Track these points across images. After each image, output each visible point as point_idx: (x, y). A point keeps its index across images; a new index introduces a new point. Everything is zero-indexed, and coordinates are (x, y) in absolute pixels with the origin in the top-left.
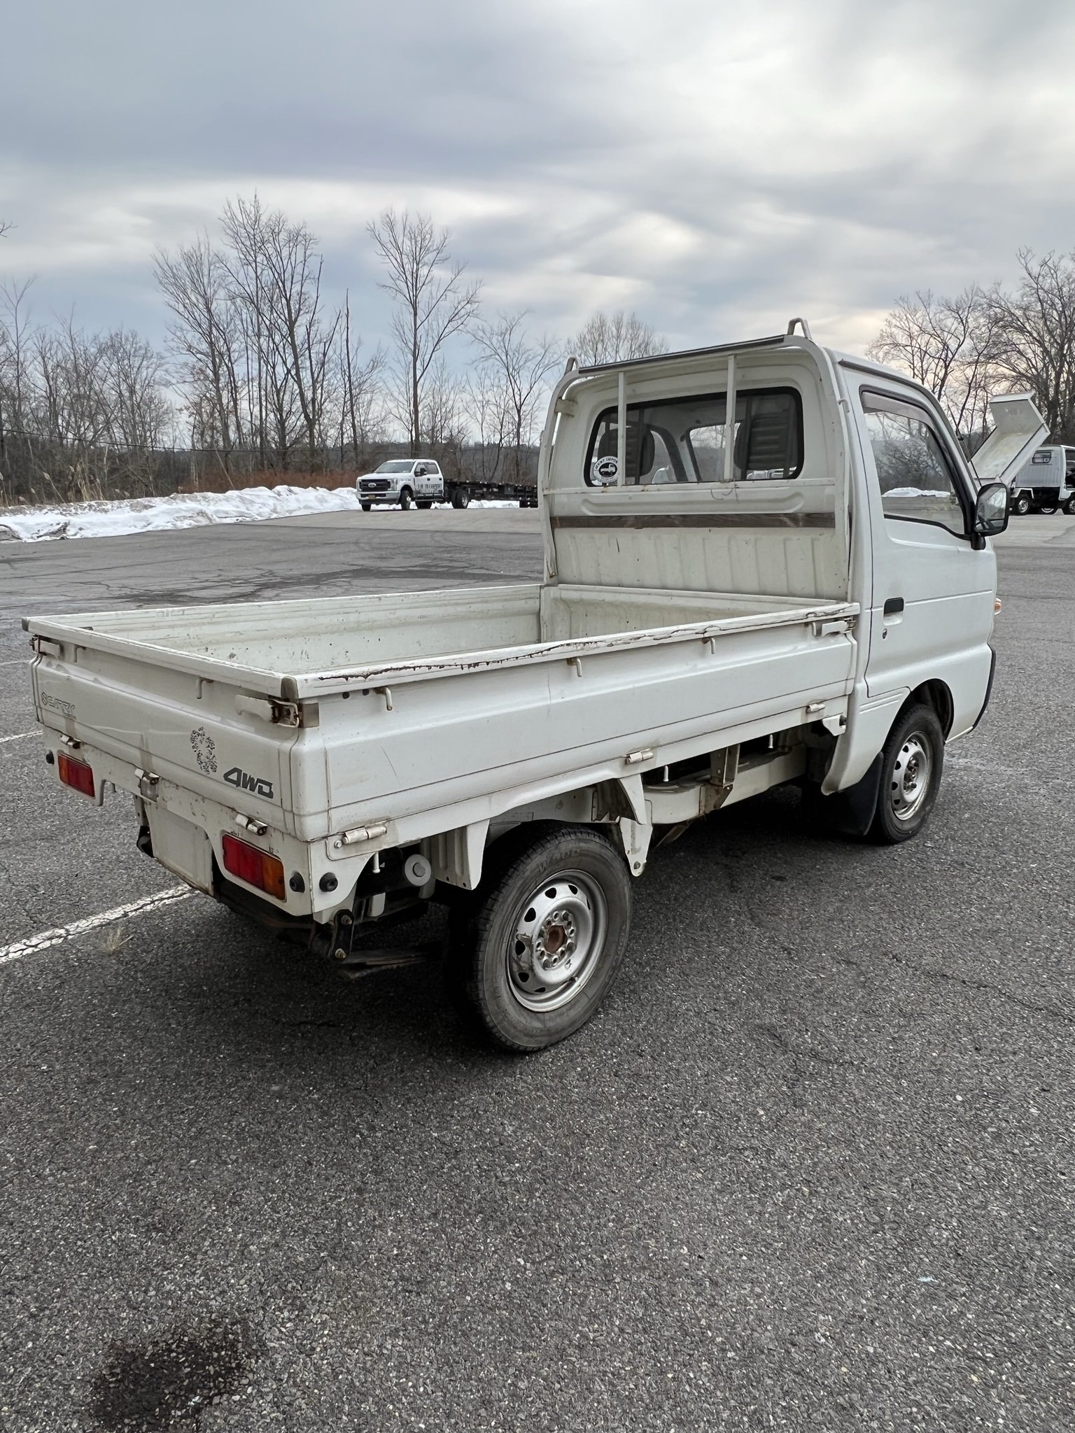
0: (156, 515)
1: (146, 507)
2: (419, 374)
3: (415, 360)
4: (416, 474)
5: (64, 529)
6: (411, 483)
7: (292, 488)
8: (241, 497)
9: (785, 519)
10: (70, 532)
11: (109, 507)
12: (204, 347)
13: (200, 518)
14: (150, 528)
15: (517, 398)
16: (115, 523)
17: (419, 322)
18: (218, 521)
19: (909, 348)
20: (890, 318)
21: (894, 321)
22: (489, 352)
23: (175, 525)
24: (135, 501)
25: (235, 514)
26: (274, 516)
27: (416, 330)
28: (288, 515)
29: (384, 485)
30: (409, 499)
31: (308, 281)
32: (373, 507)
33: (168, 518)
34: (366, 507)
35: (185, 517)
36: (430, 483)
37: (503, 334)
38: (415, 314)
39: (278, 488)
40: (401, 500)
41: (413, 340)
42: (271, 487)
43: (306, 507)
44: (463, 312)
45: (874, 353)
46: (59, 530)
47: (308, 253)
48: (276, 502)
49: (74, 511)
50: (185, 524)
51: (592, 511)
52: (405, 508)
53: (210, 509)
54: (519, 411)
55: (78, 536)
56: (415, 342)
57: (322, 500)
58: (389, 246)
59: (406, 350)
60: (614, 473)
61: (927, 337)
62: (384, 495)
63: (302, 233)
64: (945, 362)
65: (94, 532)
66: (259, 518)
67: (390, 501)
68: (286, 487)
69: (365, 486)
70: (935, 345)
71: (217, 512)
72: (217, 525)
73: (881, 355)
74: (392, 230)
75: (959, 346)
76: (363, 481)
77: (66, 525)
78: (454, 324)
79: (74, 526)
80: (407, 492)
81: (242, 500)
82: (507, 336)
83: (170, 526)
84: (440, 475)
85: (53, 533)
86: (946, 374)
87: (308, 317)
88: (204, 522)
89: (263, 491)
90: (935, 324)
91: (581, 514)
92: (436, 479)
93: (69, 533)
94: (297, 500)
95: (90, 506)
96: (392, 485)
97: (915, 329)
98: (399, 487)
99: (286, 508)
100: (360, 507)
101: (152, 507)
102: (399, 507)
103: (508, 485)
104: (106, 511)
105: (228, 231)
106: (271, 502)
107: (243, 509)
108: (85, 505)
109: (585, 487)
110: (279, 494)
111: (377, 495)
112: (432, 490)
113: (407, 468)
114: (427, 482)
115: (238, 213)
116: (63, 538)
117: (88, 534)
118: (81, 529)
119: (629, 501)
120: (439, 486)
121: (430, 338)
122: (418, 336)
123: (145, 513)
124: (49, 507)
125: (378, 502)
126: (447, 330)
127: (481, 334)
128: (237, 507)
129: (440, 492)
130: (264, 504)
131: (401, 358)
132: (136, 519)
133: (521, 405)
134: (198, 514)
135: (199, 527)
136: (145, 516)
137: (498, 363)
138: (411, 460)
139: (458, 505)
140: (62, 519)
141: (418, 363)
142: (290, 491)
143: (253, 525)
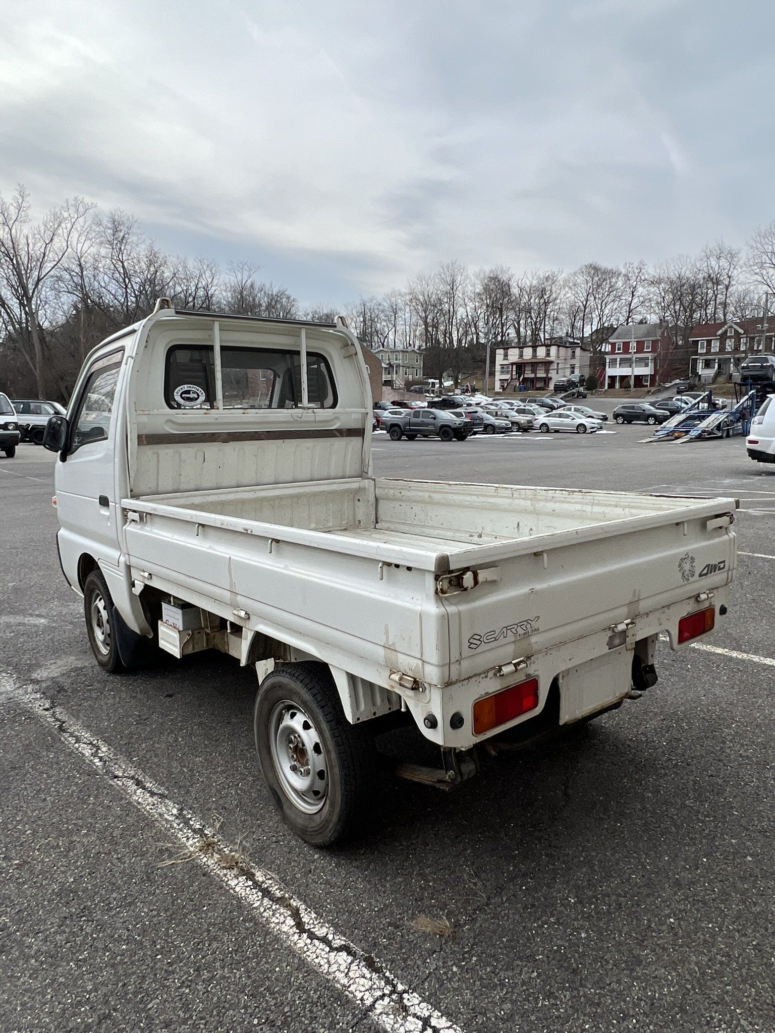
9: (336, 432)
51: (177, 430)
60: (196, 399)
91: (167, 433)
109: (168, 410)
119: (215, 421)
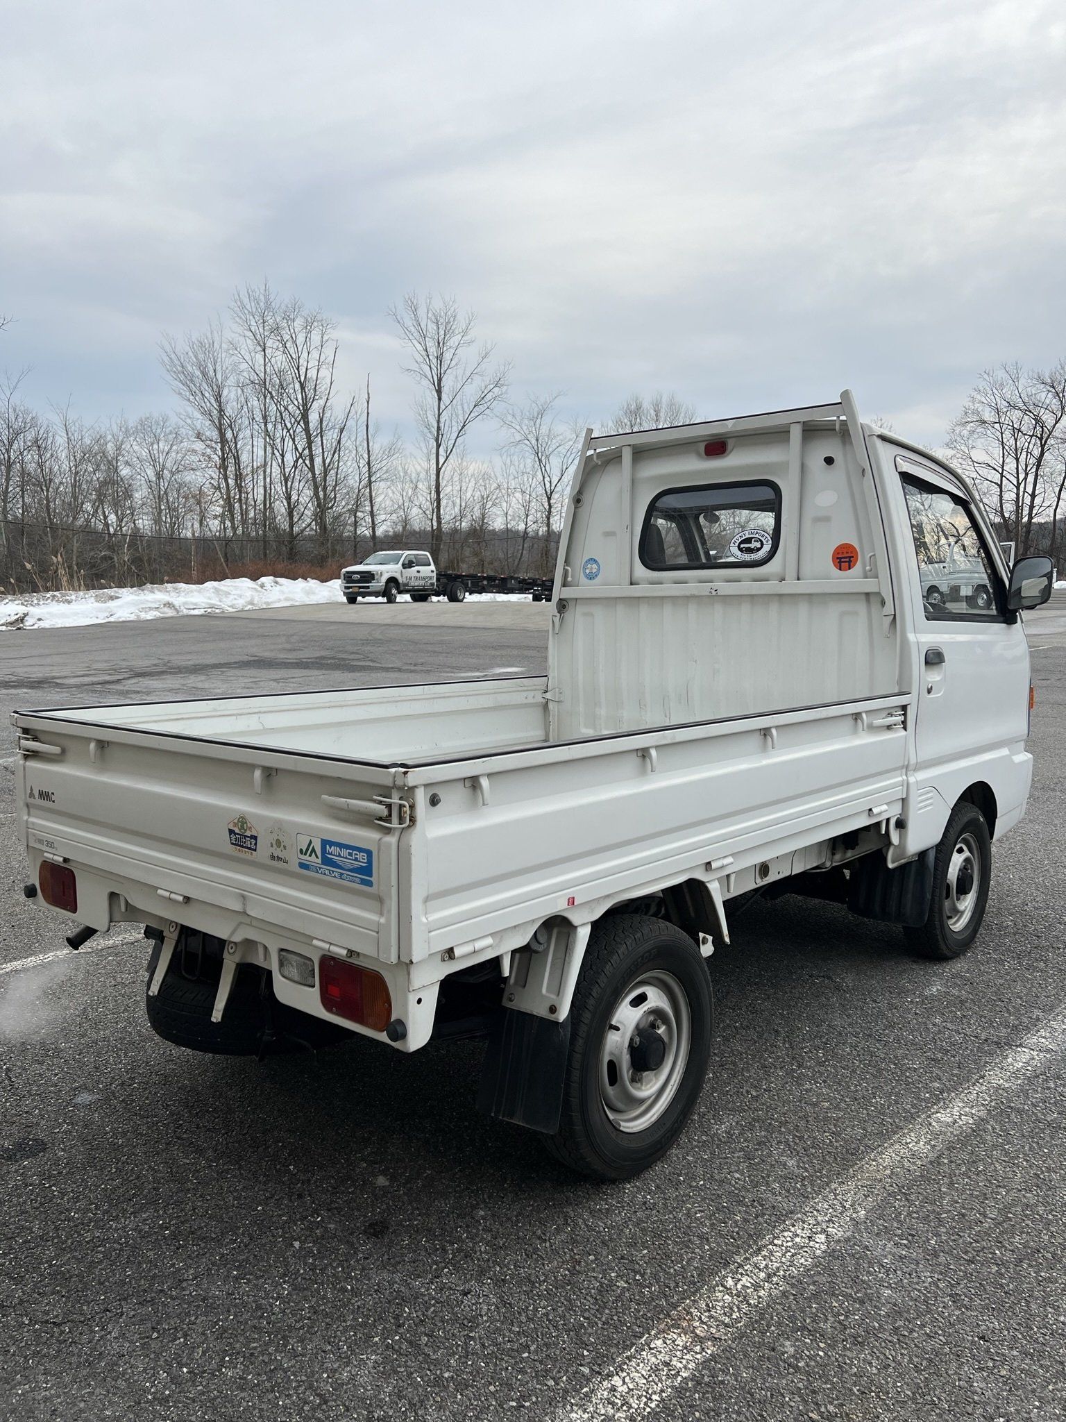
0: (120, 607)
1: (112, 598)
2: (442, 460)
3: (438, 446)
4: (404, 566)
5: (22, 620)
6: (398, 576)
7: (278, 579)
8: (216, 588)
10: (29, 622)
11: (73, 597)
12: (215, 434)
13: (166, 610)
14: (112, 619)
15: (548, 485)
16: (76, 614)
17: (442, 407)
18: (185, 612)
19: (997, 426)
20: (974, 394)
21: (978, 397)
22: (518, 437)
23: (138, 616)
24: (101, 591)
25: (204, 605)
26: (249, 607)
27: (439, 415)
28: (265, 607)
29: (368, 577)
30: (394, 591)
31: (324, 366)
32: (359, 599)
33: (133, 609)
34: (352, 600)
35: (150, 609)
36: (421, 575)
37: (534, 419)
38: (440, 399)
39: (263, 579)
40: (386, 593)
41: (435, 425)
42: (254, 578)
43: (287, 599)
44: (489, 396)
45: (957, 432)
46: (17, 620)
47: (325, 338)
48: (255, 594)
49: (36, 602)
50: (150, 616)
52: (391, 600)
53: (178, 600)
54: (549, 499)
55: (36, 627)
56: (439, 428)
57: (309, 592)
58: (413, 329)
59: (429, 435)
61: (1018, 414)
62: (368, 587)
63: (319, 317)
64: (1041, 439)
65: (52, 623)
66: (231, 610)
67: (376, 594)
68: (272, 578)
69: (349, 578)
70: (1027, 424)
71: (185, 603)
72: (183, 616)
73: (965, 433)
74: (415, 313)
75: (1057, 422)
76: (347, 572)
77: (26, 615)
78: (481, 408)
79: (32, 617)
80: (392, 584)
81: (217, 591)
82: (539, 421)
83: (133, 617)
84: (433, 567)
85: (11, 624)
86: (1042, 454)
87: (322, 402)
88: (170, 613)
89: (245, 583)
90: (1026, 399)
92: (428, 572)
93: (27, 624)
94: (283, 592)
95: (54, 596)
96: (376, 577)
97: (1003, 405)
98: (384, 579)
99: (264, 600)
100: (345, 599)
101: (117, 598)
102: (385, 600)
103: (512, 578)
104: (69, 602)
105: (237, 319)
106: (249, 594)
107: (215, 601)
108: (48, 595)
110: (262, 586)
111: (360, 587)
112: (422, 583)
113: (396, 560)
114: (418, 575)
115: (246, 301)
116: (19, 629)
117: (45, 624)
118: (39, 620)
120: (431, 578)
121: (454, 423)
122: (442, 420)
123: (111, 604)
124: (10, 597)
125: (364, 595)
126: (472, 415)
127: (510, 418)
128: (209, 598)
129: (432, 584)
130: (240, 596)
131: (423, 445)
132: (101, 610)
133: (551, 493)
134: (165, 605)
135: (163, 618)
136: (109, 607)
137: (527, 449)
138: (400, 552)
139: (454, 598)
140: (21, 610)
141: (441, 450)
142: (276, 582)
143: (224, 617)
